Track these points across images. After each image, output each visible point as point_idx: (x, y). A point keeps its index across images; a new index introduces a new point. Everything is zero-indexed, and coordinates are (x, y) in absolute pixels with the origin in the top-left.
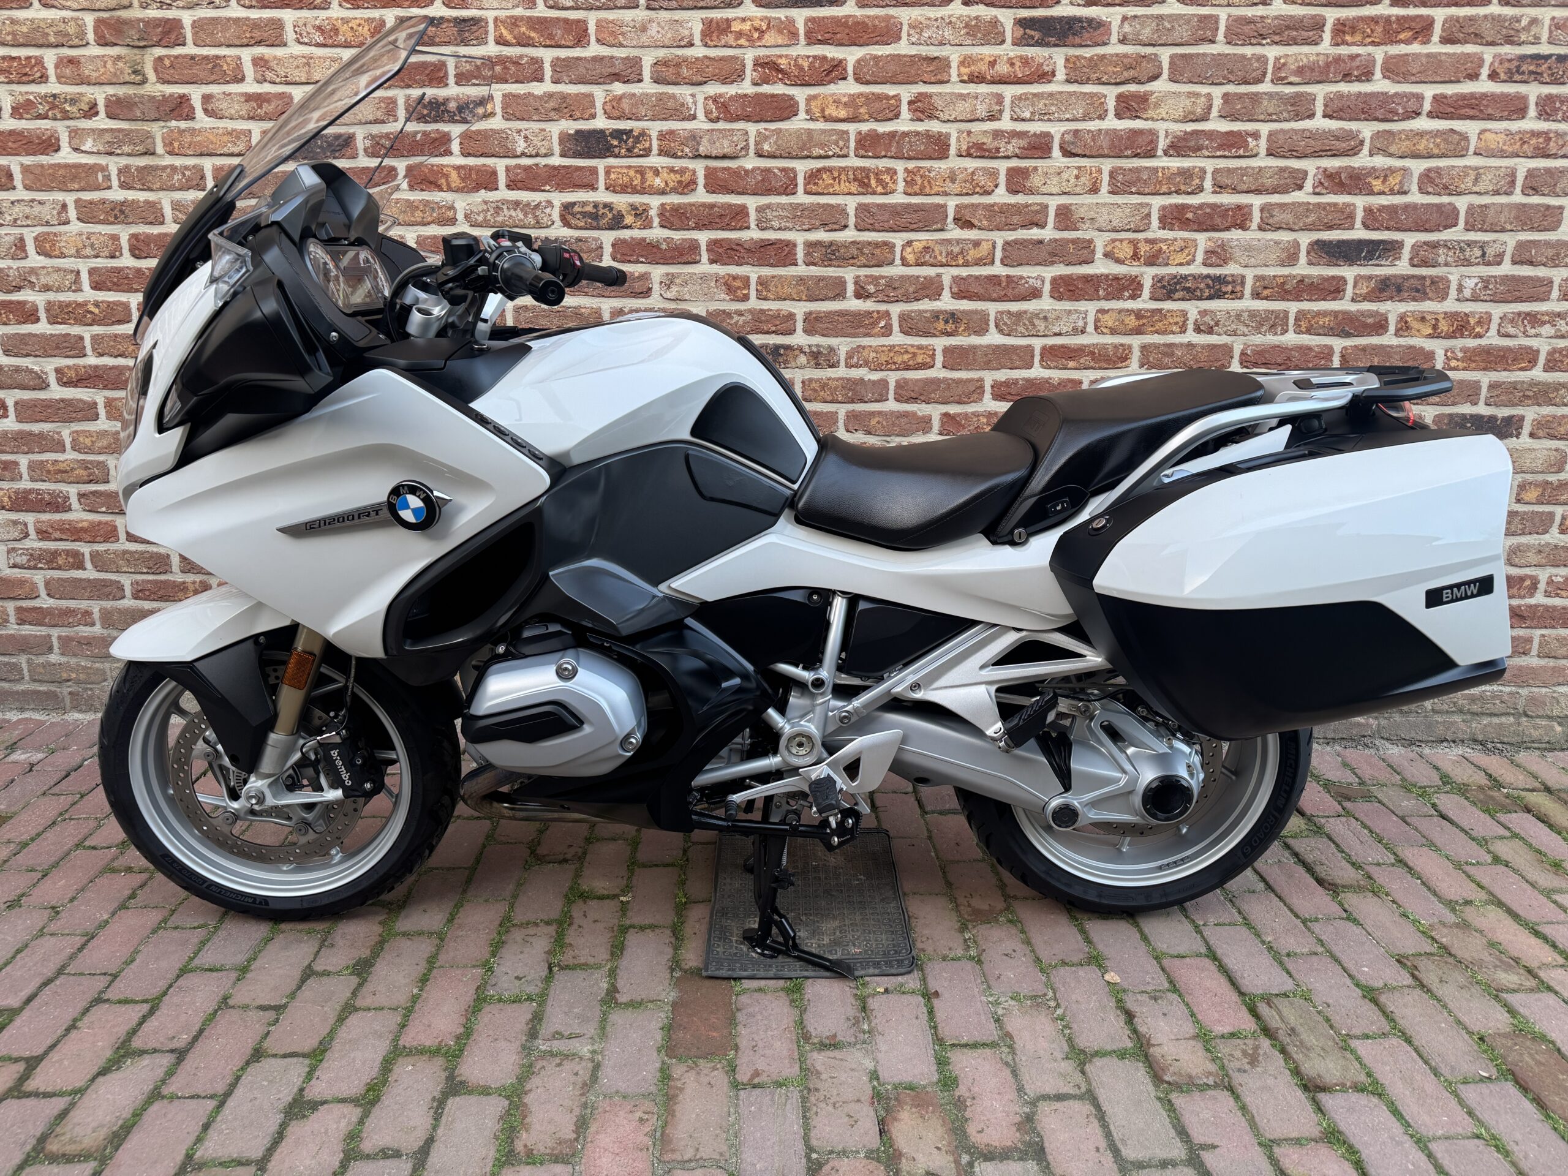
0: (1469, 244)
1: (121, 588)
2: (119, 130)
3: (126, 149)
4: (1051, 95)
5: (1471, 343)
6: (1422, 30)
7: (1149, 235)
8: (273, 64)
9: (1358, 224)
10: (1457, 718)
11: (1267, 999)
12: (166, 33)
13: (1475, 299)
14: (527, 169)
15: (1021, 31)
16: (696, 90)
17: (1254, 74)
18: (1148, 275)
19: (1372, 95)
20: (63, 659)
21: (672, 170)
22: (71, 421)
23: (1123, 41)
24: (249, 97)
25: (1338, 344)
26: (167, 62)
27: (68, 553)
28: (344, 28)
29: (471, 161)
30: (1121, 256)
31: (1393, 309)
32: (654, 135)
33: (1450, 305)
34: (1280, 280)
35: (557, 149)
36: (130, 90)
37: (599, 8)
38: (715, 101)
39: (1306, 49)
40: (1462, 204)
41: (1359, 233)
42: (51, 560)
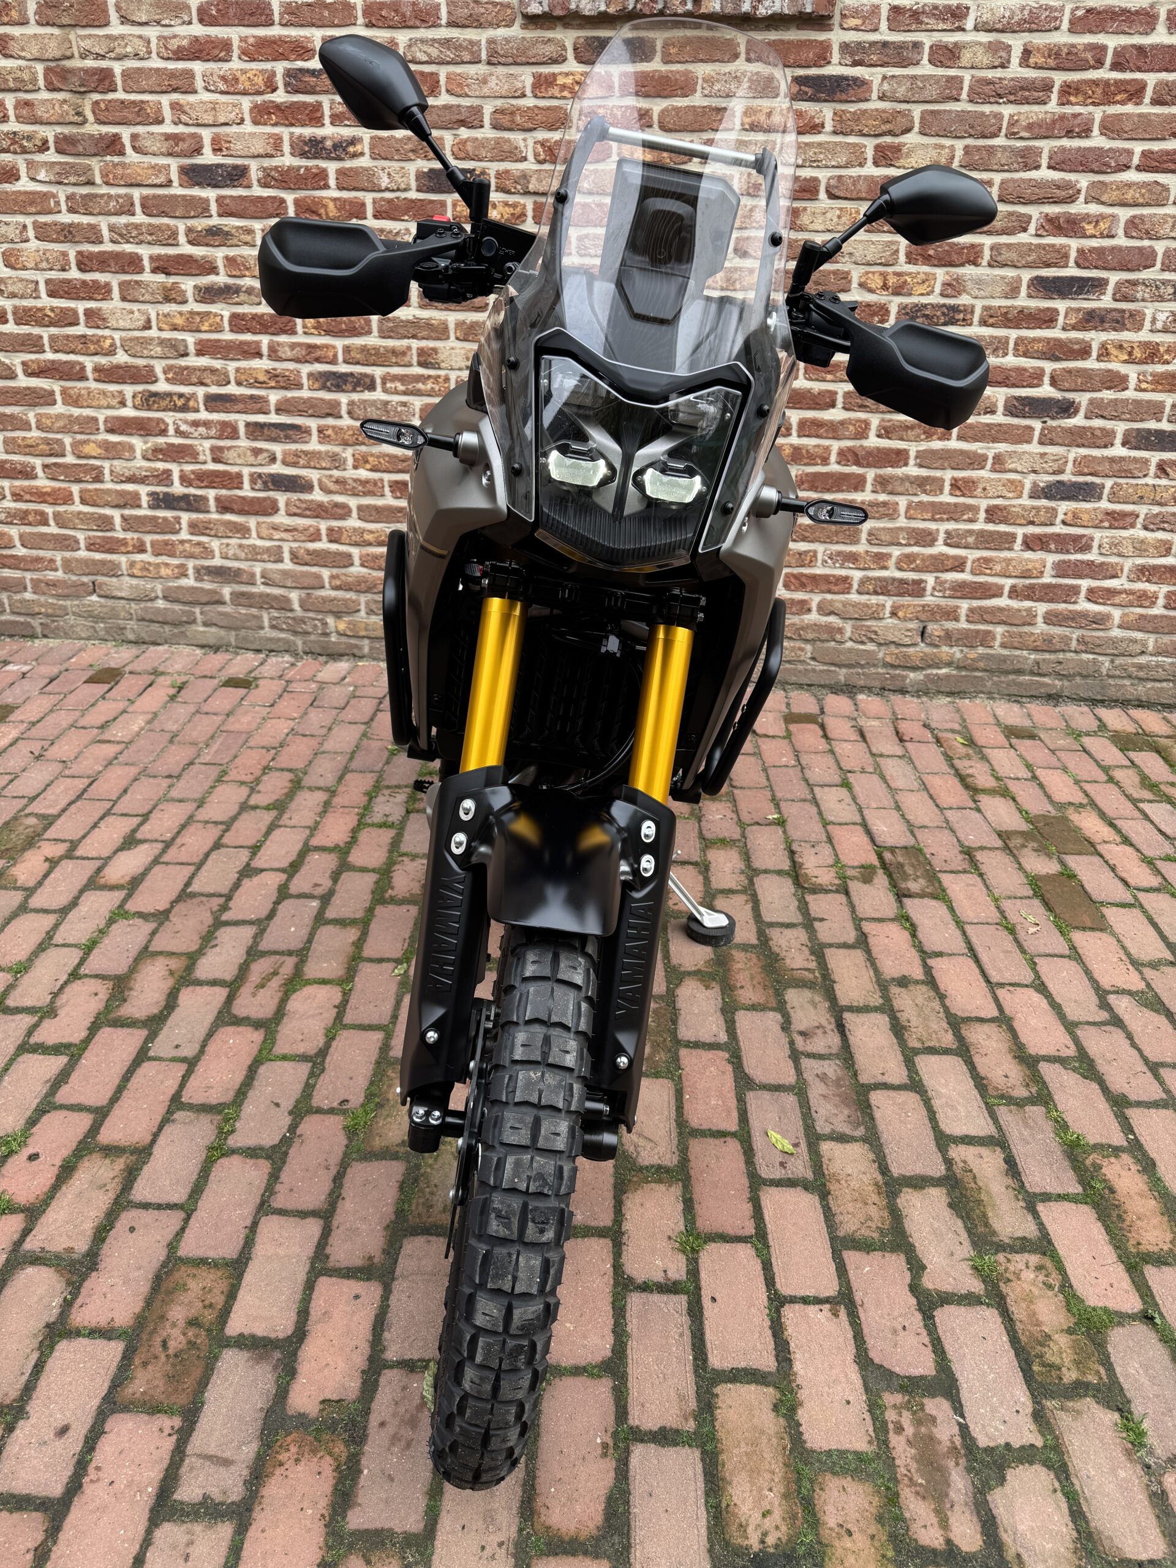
0: (1164, 283)
1: (77, 542)
2: (67, 163)
3: (72, 179)
4: (820, 144)
5: (1160, 368)
6: (1135, 92)
7: (897, 269)
8: (187, 108)
9: (1072, 263)
10: (1127, 682)
11: (892, 850)
12: (101, 81)
13: (1165, 331)
14: (390, 201)
15: (795, 88)
16: (527, 135)
17: (991, 129)
18: (894, 304)
19: (1089, 149)
20: (35, 597)
21: (506, 204)
22: (34, 405)
23: (880, 98)
24: (168, 137)
25: (1049, 366)
26: (103, 106)
27: (36, 512)
28: (242, 78)
29: (345, 195)
30: (873, 286)
31: (1096, 338)
32: (492, 173)
33: (1144, 335)
34: (1004, 310)
35: (413, 184)
36: (74, 130)
37: (448, 63)
38: (542, 145)
39: (1036, 108)
40: (1160, 247)
41: (1072, 271)
42: (23, 518)
